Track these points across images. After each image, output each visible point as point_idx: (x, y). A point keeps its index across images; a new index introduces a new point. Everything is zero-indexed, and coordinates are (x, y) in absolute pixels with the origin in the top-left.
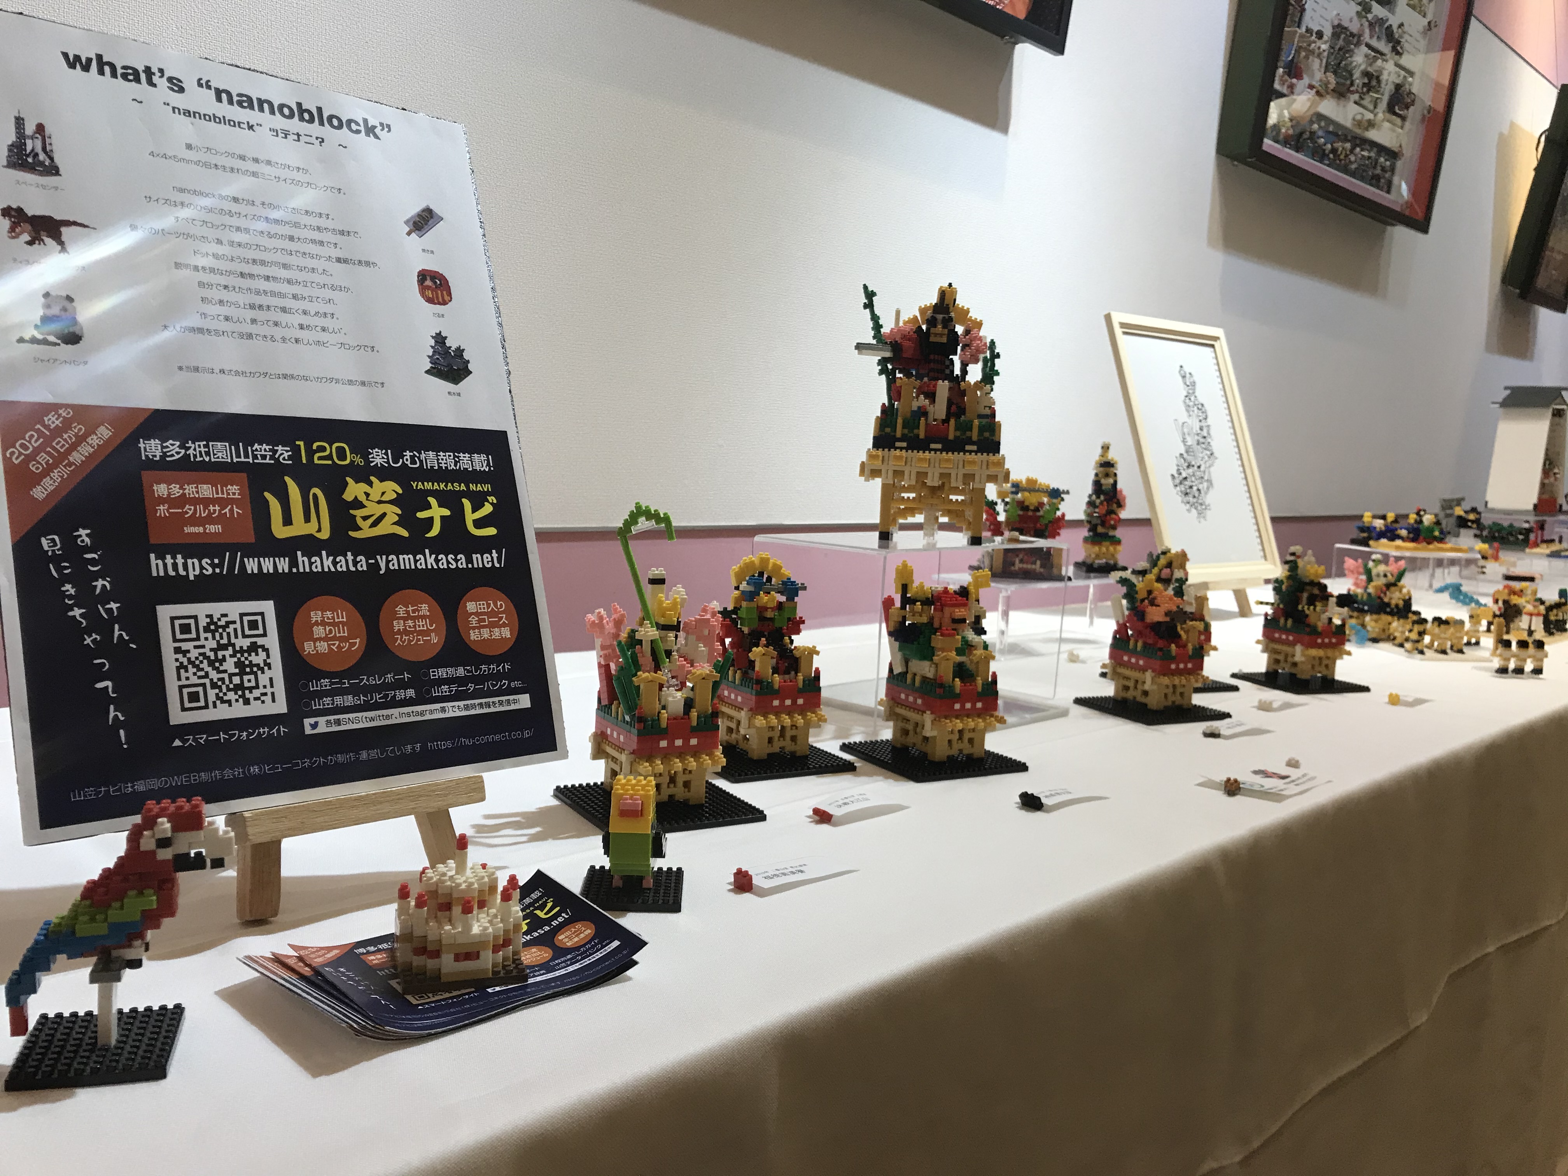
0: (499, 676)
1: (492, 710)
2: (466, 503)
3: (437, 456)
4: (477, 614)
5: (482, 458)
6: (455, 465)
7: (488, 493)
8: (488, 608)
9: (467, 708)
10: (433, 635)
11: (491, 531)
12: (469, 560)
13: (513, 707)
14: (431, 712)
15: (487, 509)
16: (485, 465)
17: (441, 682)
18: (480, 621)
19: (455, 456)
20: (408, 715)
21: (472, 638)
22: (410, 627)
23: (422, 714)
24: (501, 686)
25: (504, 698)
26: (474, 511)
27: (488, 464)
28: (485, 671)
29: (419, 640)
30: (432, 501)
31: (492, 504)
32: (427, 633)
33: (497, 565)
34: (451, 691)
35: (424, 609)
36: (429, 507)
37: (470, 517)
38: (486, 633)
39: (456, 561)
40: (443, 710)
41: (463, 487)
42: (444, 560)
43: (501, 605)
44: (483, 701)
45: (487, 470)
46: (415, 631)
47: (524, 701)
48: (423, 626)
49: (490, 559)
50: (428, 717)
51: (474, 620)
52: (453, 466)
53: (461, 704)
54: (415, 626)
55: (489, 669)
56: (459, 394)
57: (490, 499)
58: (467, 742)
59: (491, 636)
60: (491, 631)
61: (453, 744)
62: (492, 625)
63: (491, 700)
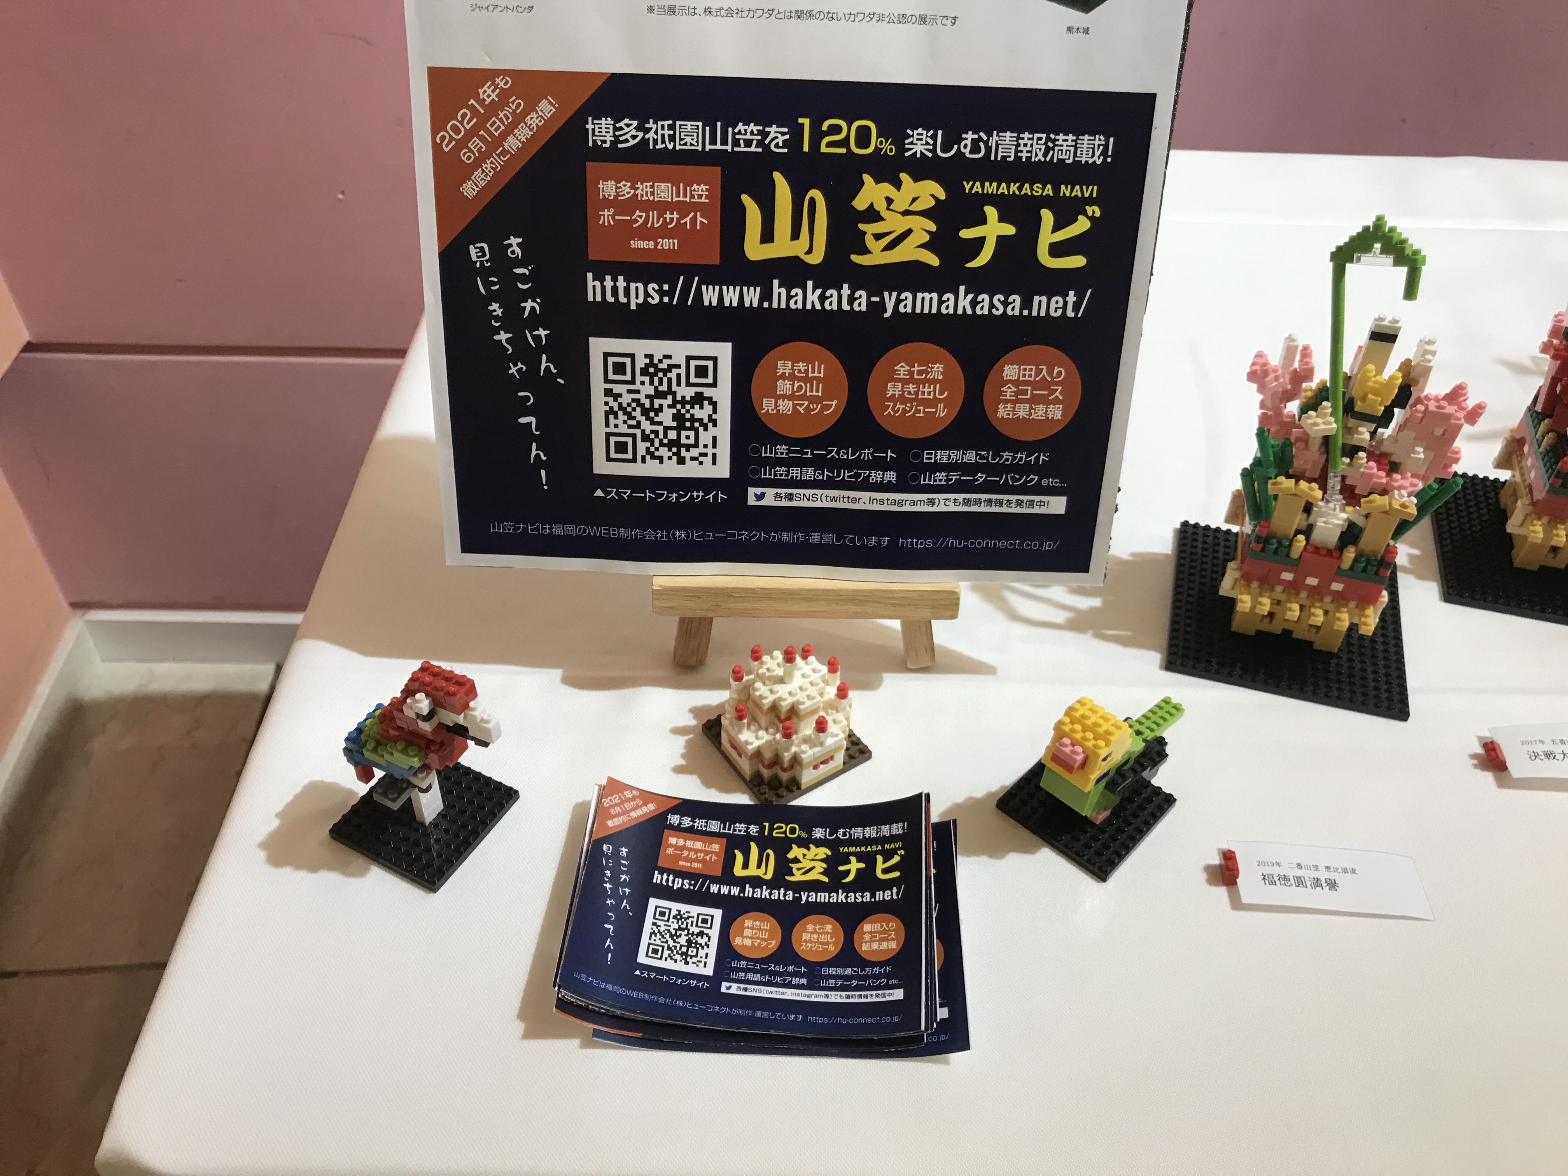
0: (1026, 469)
1: (1005, 509)
2: (1047, 217)
3: (1018, 138)
4: (1016, 383)
5: (1097, 142)
6: (1045, 155)
7: (1091, 201)
8: (1037, 375)
9: (967, 502)
10: (941, 406)
11: (1078, 261)
12: (1027, 304)
13: (1036, 510)
14: (913, 503)
15: (1082, 225)
16: (1097, 153)
17: (937, 467)
18: (1017, 393)
19: (1048, 139)
20: (882, 502)
21: (1000, 415)
22: (909, 393)
23: (900, 503)
24: (1026, 482)
25: (1025, 498)
26: (1056, 228)
27: (1104, 153)
28: (1007, 460)
29: (919, 411)
30: (991, 212)
31: (1092, 219)
32: (934, 402)
33: (1070, 314)
34: (948, 480)
35: (937, 370)
36: (983, 220)
37: (1047, 236)
38: (1022, 411)
39: (1006, 304)
40: (931, 502)
41: (1049, 190)
42: (986, 304)
43: (1060, 373)
44: (994, 497)
45: (1099, 162)
46: (916, 399)
47: (1057, 505)
48: (929, 393)
49: (1061, 304)
50: (907, 508)
51: (1009, 391)
52: (1040, 157)
53: (960, 497)
54: (916, 393)
55: (1014, 458)
56: (1086, 31)
57: (1089, 210)
58: (956, 543)
59: (1031, 414)
60: (1031, 408)
61: (934, 544)
62: (1035, 400)
63: (1006, 497)
